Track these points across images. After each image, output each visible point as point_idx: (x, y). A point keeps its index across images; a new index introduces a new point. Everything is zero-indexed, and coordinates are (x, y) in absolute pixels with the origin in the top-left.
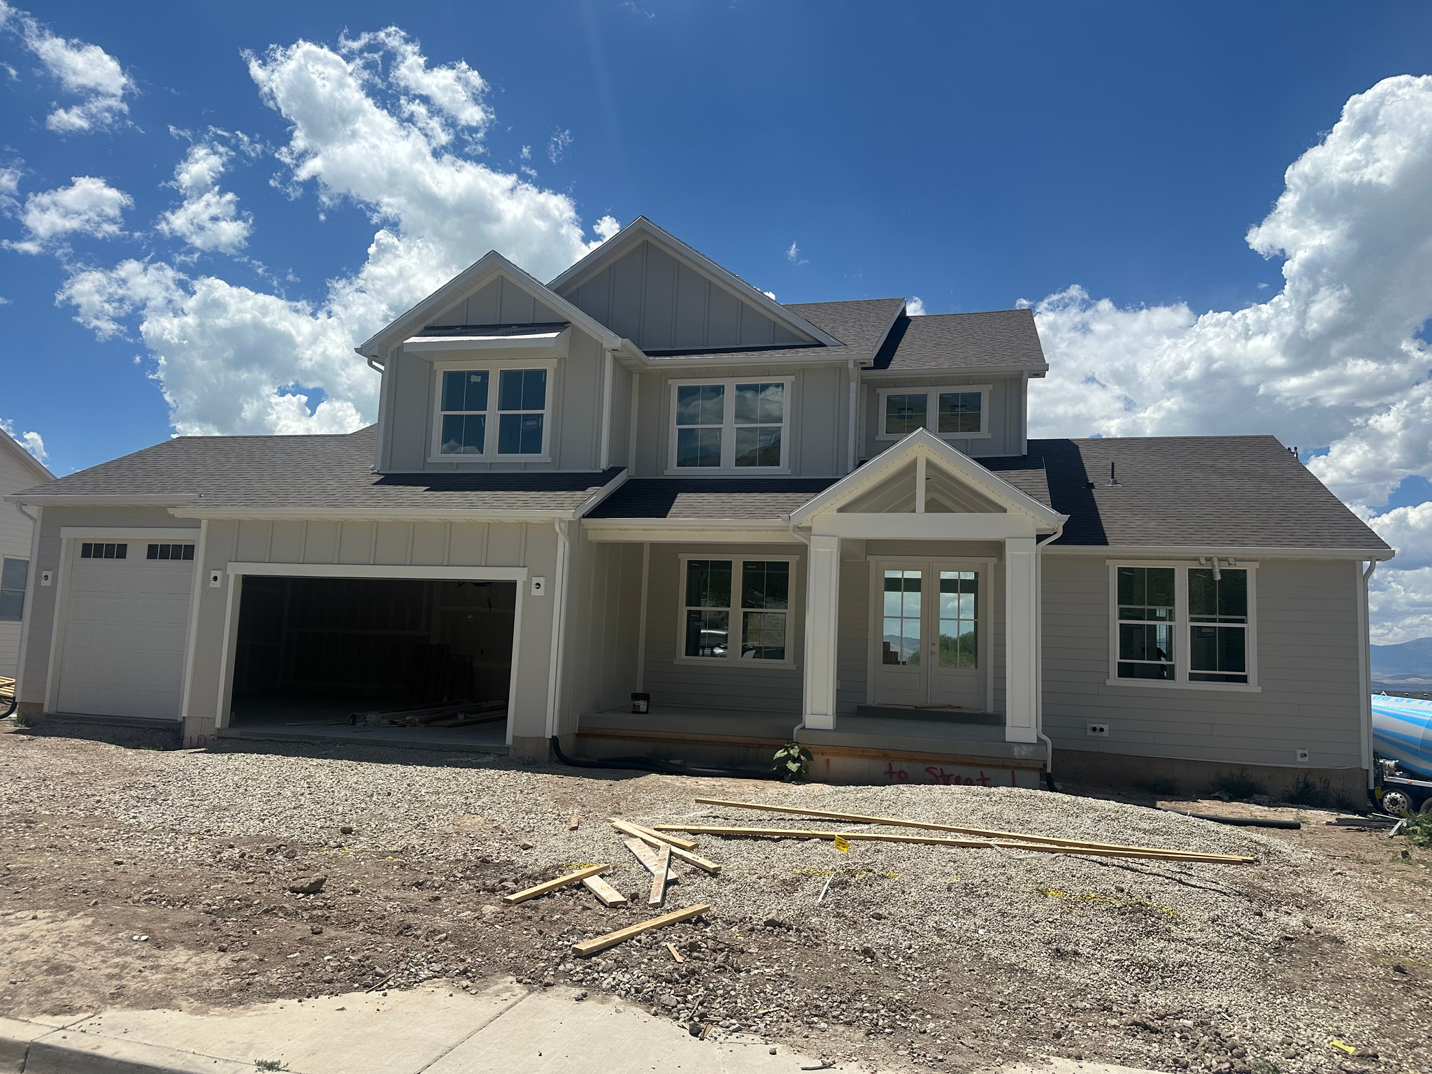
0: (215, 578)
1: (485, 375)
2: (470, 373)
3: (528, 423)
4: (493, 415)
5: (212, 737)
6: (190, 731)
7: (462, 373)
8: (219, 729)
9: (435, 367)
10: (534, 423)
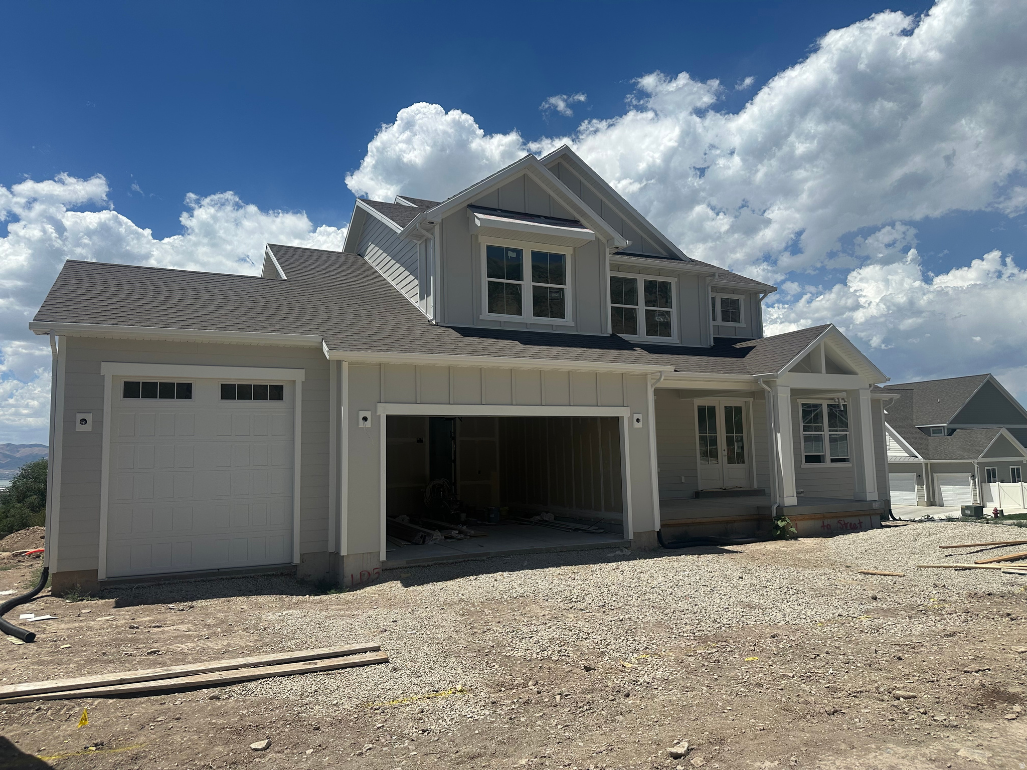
0: (365, 419)
1: (519, 252)
2: (508, 249)
3: (553, 294)
4: (527, 285)
5: (376, 571)
6: (350, 569)
7: (502, 249)
8: (383, 562)
9: (480, 240)
10: (557, 295)
